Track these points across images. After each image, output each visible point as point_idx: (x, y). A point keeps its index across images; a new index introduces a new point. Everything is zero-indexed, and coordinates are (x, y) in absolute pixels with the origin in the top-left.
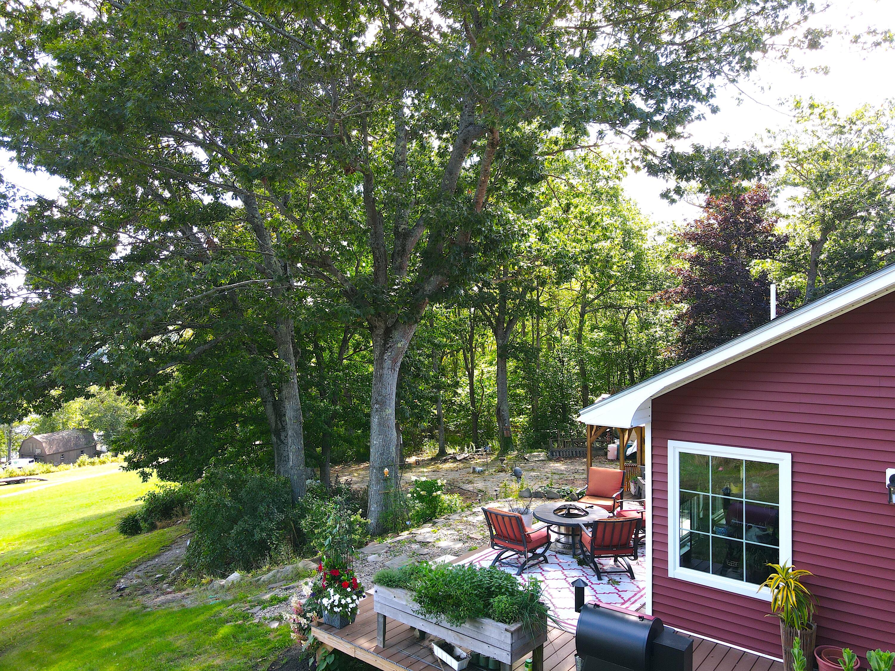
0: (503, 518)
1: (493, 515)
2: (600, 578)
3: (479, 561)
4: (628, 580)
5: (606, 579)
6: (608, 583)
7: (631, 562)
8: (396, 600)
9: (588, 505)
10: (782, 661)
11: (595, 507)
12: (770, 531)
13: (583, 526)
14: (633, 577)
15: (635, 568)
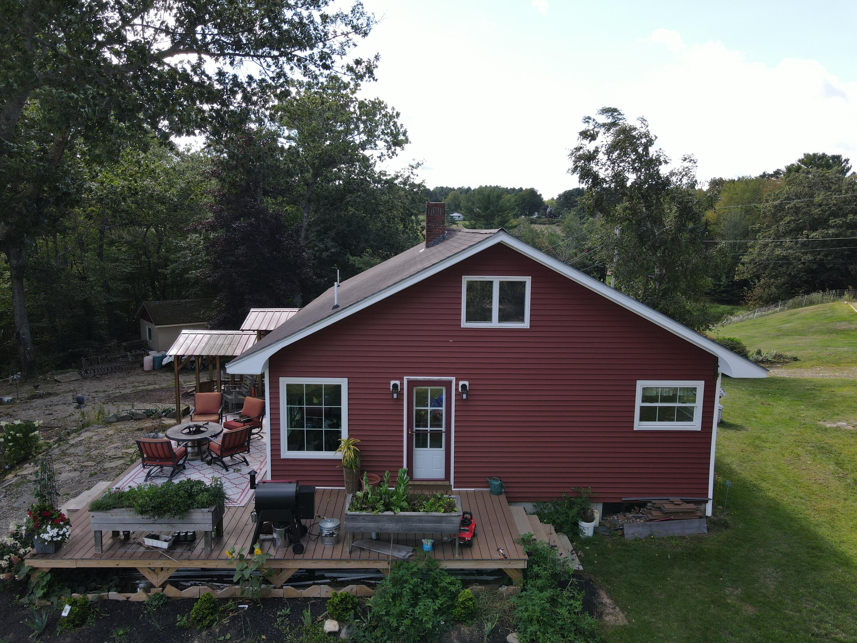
0: (150, 445)
1: (146, 444)
2: (227, 470)
3: (132, 480)
4: (246, 467)
5: (231, 470)
6: (234, 472)
7: (244, 455)
8: (114, 517)
9: (205, 423)
10: (344, 488)
11: (210, 423)
12: (335, 421)
13: (210, 438)
14: (248, 464)
15: (248, 459)
